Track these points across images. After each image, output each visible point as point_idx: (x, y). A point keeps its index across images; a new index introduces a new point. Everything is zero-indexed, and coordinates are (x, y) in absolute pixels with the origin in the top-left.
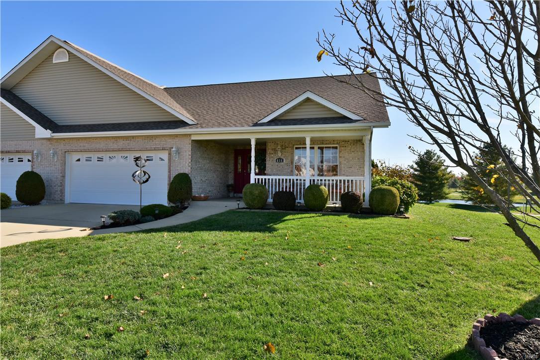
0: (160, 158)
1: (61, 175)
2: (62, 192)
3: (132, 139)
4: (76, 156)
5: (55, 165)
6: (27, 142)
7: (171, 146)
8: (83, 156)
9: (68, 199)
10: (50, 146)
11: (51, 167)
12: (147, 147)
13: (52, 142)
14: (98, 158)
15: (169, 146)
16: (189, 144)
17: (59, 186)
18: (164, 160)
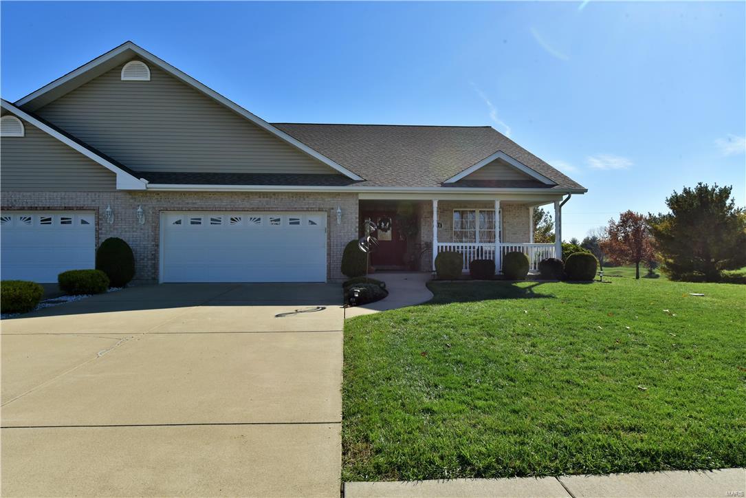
0: (310, 221)
1: (153, 243)
2: (155, 267)
3: (273, 196)
4: (172, 217)
5: (141, 229)
6: (85, 194)
7: (331, 207)
8: (187, 218)
9: (163, 277)
10: (131, 201)
11: (134, 232)
12: (296, 206)
13: (136, 196)
14: (212, 220)
15: (328, 207)
16: (356, 204)
17: (148, 260)
18: (315, 224)
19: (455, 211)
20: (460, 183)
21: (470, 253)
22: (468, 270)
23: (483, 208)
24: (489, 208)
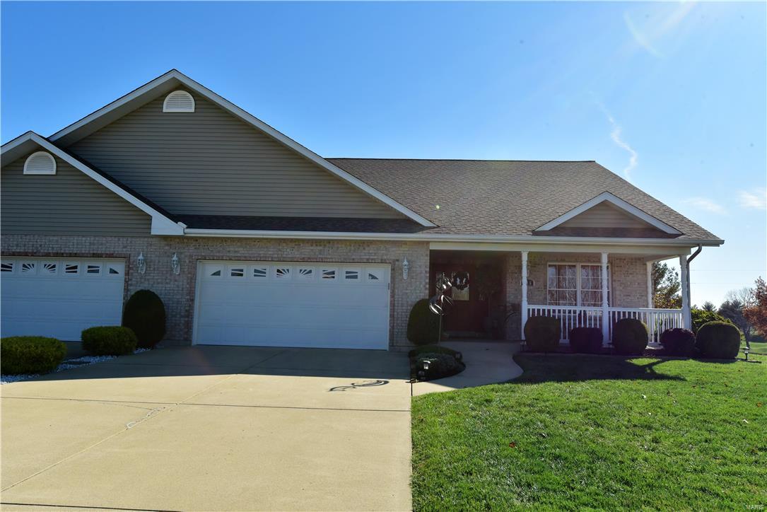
0: (370, 275)
1: (188, 297)
2: (189, 326)
3: (328, 245)
4: (211, 267)
5: (176, 281)
6: (116, 239)
7: (395, 258)
8: (227, 268)
9: (197, 338)
10: (167, 248)
11: (167, 283)
12: (354, 257)
13: (171, 243)
14: (256, 271)
15: (394, 258)
16: (427, 255)
17: (182, 317)
18: (376, 278)
19: (550, 266)
20: (557, 231)
21: (570, 319)
22: (567, 341)
23: (584, 262)
24: (594, 262)
